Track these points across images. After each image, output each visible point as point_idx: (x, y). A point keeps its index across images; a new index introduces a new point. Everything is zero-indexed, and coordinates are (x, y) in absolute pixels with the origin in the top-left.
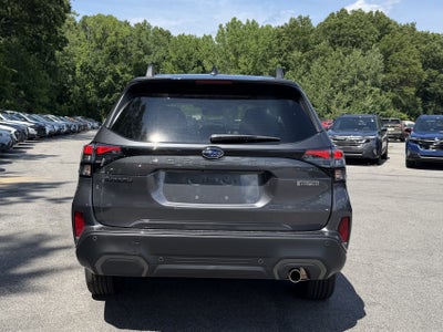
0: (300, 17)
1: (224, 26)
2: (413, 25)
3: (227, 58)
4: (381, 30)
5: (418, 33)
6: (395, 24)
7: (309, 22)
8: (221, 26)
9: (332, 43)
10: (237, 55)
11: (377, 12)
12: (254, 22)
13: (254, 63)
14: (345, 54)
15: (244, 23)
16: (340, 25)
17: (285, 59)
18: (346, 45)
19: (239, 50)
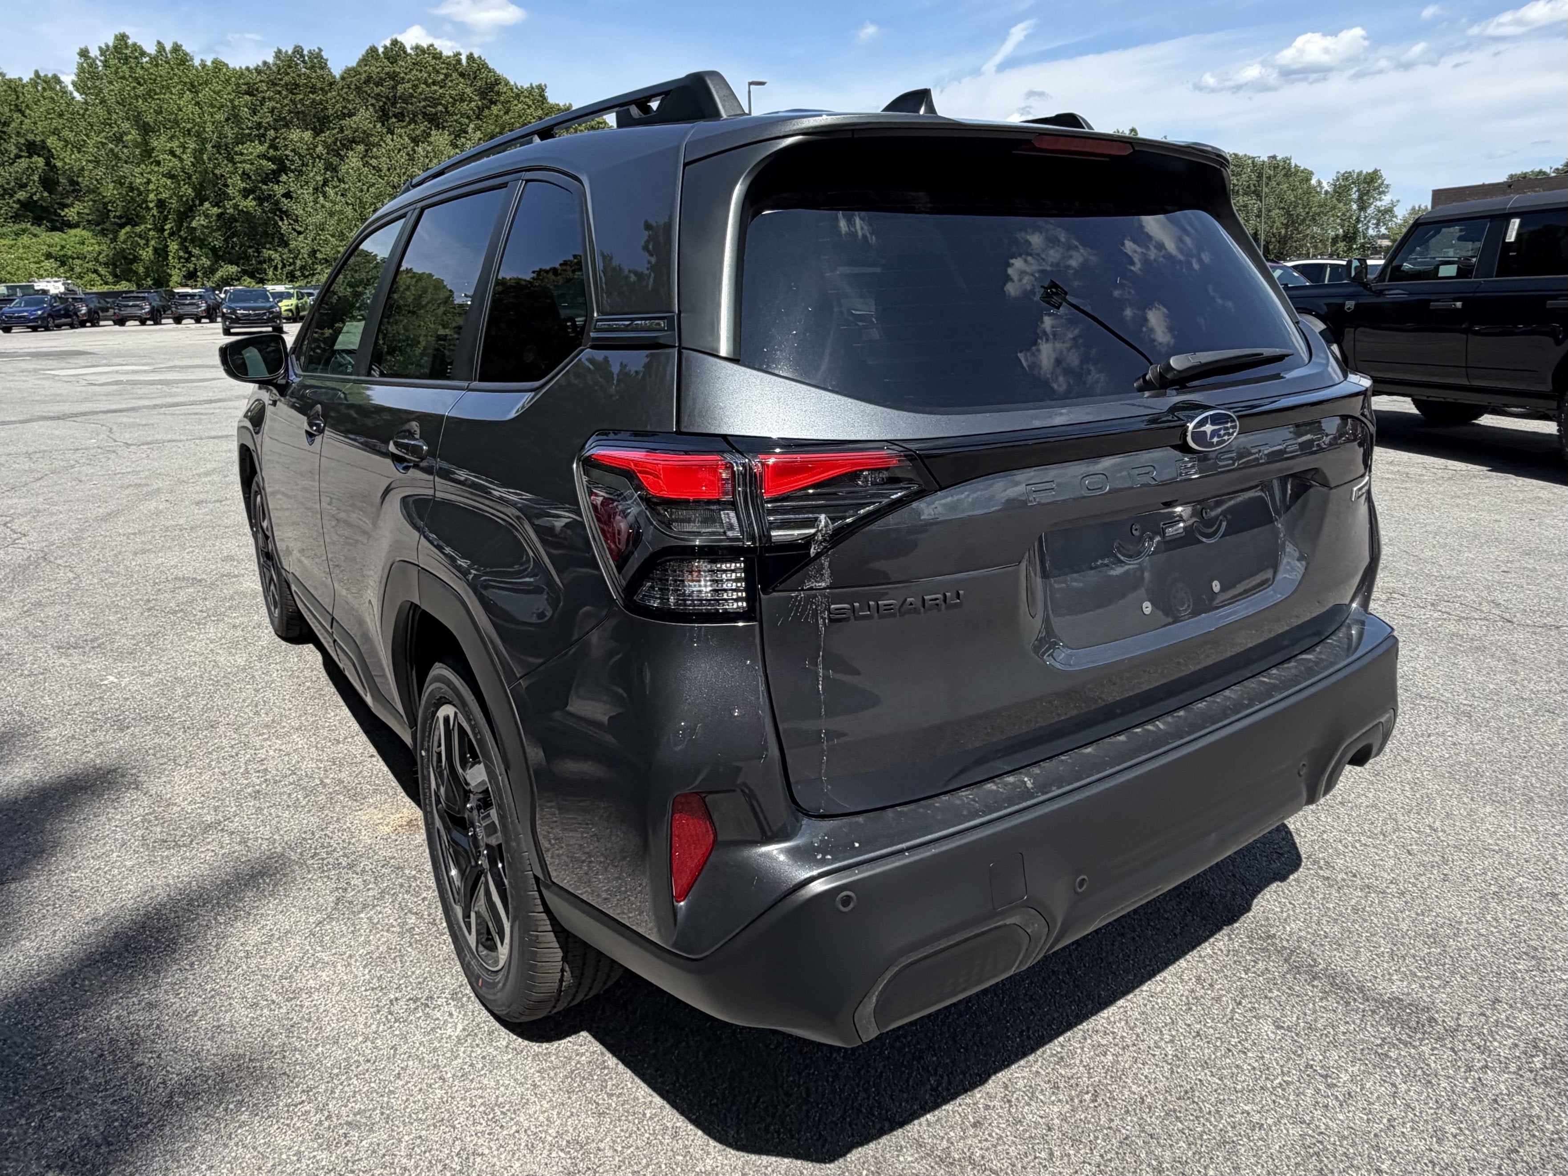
0: (298, 50)
1: (94, 53)
2: (541, 89)
3: (119, 139)
4: (483, 94)
5: (552, 107)
6: (507, 83)
7: (323, 65)
8: (84, 53)
9: (383, 116)
10: (146, 129)
11: (470, 57)
12: (176, 48)
13: (198, 153)
14: (415, 141)
15: (151, 49)
16: (393, 76)
17: (273, 146)
18: (413, 120)
19: (149, 119)
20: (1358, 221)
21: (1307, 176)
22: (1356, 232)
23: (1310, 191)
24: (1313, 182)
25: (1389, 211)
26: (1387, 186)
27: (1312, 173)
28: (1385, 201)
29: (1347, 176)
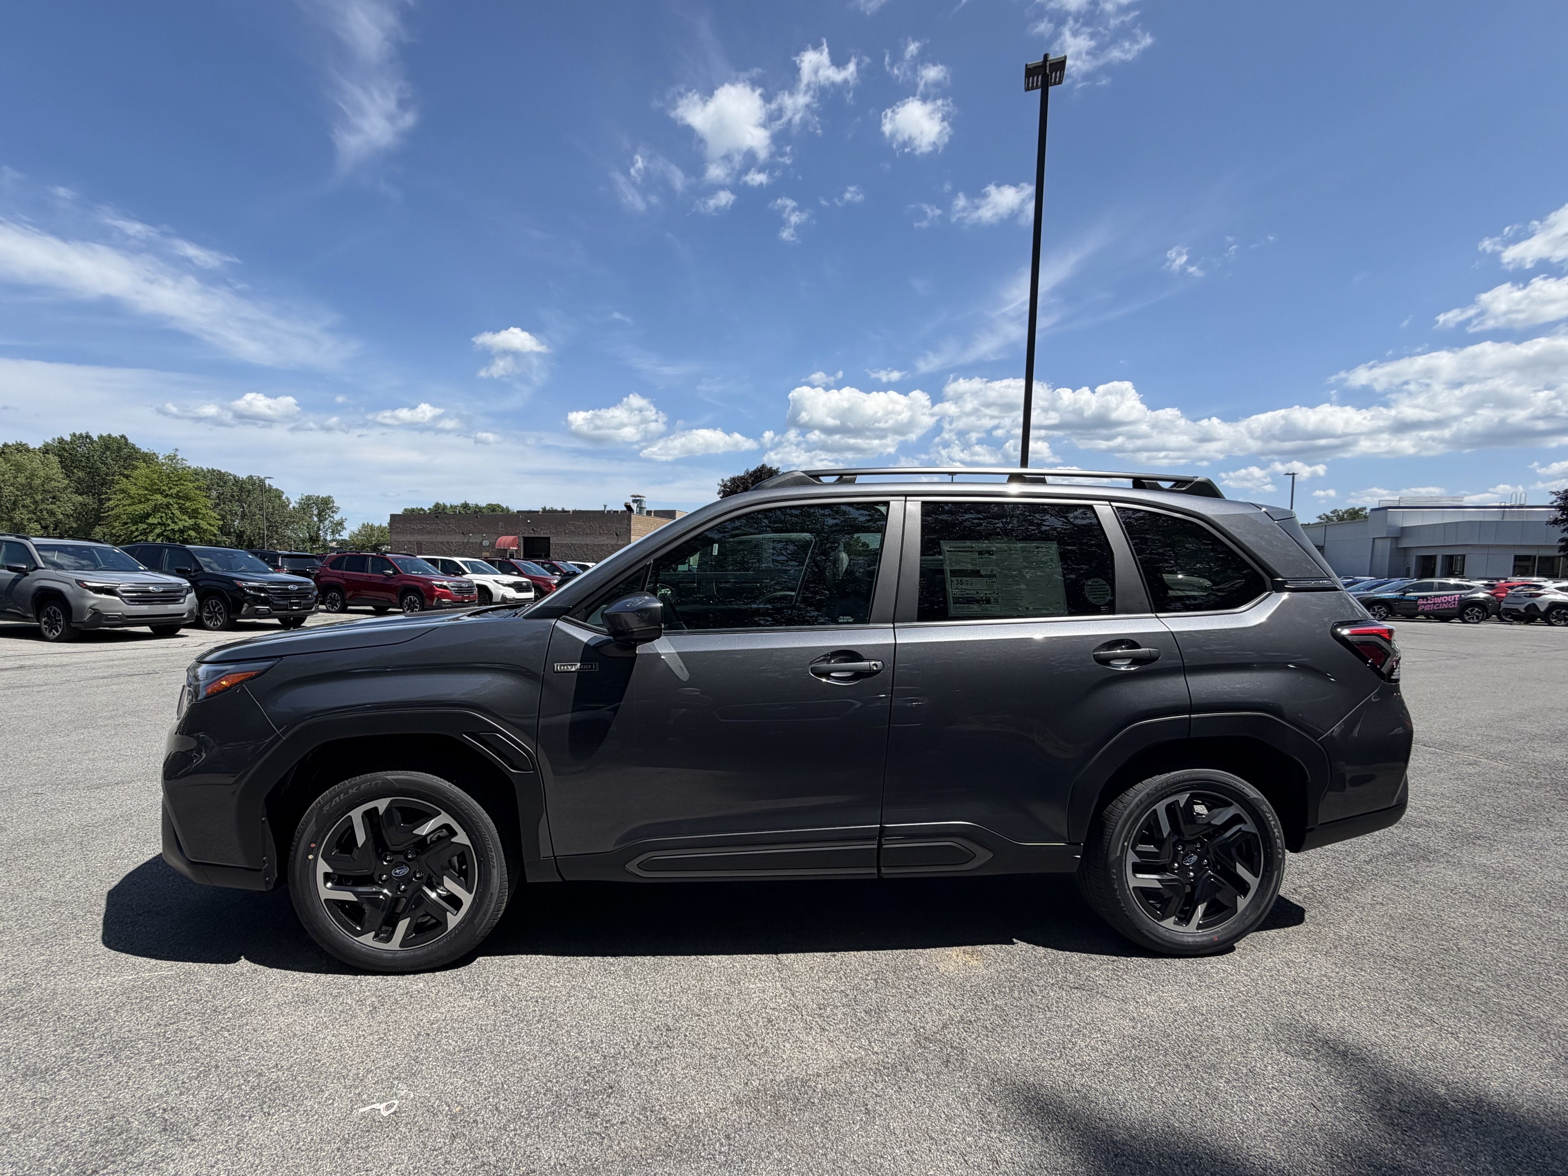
20: (319, 529)
21: (279, 494)
22: (318, 536)
23: (284, 506)
24: (284, 498)
25: (340, 523)
26: (338, 508)
27: (283, 492)
28: (337, 517)
29: (309, 498)
